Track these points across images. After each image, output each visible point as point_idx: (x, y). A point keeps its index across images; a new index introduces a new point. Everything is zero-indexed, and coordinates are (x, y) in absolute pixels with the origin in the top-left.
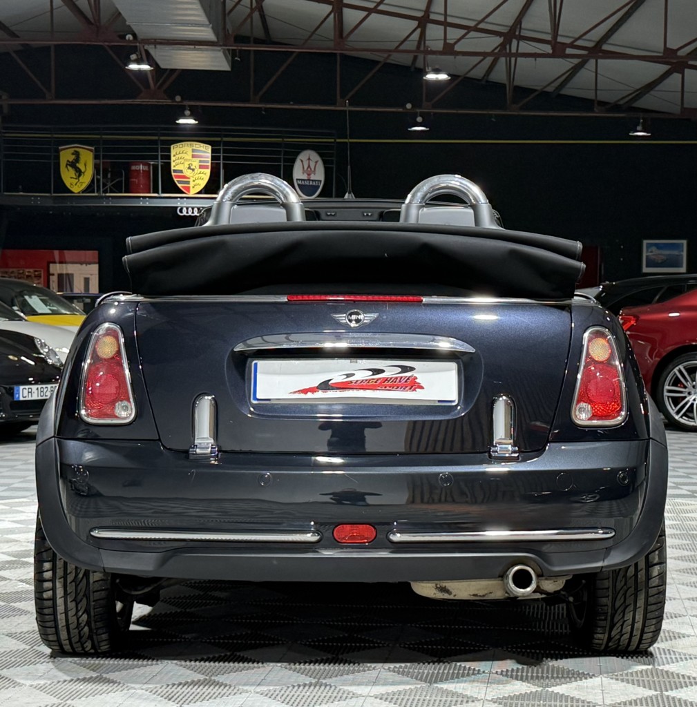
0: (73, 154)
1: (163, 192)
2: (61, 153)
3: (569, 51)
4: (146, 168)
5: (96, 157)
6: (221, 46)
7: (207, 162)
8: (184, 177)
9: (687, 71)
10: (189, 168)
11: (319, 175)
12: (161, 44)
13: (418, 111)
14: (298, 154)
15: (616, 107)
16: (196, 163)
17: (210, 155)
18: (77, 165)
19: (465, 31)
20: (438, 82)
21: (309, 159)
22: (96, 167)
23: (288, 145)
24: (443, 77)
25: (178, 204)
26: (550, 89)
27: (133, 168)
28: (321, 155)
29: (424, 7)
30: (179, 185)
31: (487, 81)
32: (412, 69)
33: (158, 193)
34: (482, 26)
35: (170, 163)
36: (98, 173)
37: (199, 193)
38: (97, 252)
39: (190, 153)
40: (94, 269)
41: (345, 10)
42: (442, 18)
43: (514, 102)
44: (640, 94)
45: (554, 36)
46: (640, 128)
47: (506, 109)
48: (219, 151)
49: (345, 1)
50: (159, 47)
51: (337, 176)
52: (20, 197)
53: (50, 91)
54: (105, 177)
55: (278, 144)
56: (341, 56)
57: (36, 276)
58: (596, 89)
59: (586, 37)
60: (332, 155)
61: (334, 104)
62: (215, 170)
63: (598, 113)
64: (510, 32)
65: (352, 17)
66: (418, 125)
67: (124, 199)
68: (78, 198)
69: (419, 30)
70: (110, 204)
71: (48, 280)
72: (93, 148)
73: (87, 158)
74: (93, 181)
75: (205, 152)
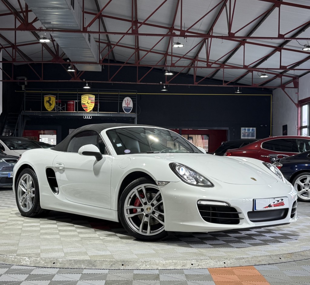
0: (48, 98)
1: (78, 111)
2: (45, 98)
3: (214, 65)
4: (73, 103)
5: (56, 99)
6: (98, 64)
7: (94, 101)
8: (86, 106)
9: (254, 72)
10: (87, 103)
11: (131, 105)
13: (164, 84)
15: (232, 83)
16: (90, 101)
17: (94, 99)
18: (50, 102)
19: (179, 58)
20: (169, 76)
21: (128, 100)
22: (56, 103)
23: (121, 95)
24: (171, 74)
25: (84, 115)
26: (208, 77)
27: (69, 103)
28: (132, 99)
29: (166, 51)
30: (84, 109)
31: (188, 74)
32: (163, 70)
33: (77, 111)
34: (185, 57)
35: (81, 101)
36: (57, 105)
37: (91, 111)
38: (56, 131)
39: (88, 98)
40: (55, 136)
41: (140, 51)
42: (171, 54)
43: (196, 81)
44: (239, 79)
45: (207, 61)
46: (238, 91)
47: (193, 84)
48: (97, 97)
49: (140, 48)
50: (78, 64)
51: (137, 106)
52: (31, 112)
53: (41, 78)
54: (59, 106)
55: (117, 95)
56: (138, 67)
57: (35, 139)
58: (223, 77)
59: (219, 61)
60: (135, 99)
61: (136, 82)
62: (96, 104)
63: (224, 85)
64: (195, 58)
65: (142, 53)
66: (164, 89)
67: (65, 113)
68: (50, 113)
69: (165, 58)
70: (61, 115)
71: (39, 140)
72: (55, 96)
73: (53, 99)
74: (55, 107)
75: (93, 98)
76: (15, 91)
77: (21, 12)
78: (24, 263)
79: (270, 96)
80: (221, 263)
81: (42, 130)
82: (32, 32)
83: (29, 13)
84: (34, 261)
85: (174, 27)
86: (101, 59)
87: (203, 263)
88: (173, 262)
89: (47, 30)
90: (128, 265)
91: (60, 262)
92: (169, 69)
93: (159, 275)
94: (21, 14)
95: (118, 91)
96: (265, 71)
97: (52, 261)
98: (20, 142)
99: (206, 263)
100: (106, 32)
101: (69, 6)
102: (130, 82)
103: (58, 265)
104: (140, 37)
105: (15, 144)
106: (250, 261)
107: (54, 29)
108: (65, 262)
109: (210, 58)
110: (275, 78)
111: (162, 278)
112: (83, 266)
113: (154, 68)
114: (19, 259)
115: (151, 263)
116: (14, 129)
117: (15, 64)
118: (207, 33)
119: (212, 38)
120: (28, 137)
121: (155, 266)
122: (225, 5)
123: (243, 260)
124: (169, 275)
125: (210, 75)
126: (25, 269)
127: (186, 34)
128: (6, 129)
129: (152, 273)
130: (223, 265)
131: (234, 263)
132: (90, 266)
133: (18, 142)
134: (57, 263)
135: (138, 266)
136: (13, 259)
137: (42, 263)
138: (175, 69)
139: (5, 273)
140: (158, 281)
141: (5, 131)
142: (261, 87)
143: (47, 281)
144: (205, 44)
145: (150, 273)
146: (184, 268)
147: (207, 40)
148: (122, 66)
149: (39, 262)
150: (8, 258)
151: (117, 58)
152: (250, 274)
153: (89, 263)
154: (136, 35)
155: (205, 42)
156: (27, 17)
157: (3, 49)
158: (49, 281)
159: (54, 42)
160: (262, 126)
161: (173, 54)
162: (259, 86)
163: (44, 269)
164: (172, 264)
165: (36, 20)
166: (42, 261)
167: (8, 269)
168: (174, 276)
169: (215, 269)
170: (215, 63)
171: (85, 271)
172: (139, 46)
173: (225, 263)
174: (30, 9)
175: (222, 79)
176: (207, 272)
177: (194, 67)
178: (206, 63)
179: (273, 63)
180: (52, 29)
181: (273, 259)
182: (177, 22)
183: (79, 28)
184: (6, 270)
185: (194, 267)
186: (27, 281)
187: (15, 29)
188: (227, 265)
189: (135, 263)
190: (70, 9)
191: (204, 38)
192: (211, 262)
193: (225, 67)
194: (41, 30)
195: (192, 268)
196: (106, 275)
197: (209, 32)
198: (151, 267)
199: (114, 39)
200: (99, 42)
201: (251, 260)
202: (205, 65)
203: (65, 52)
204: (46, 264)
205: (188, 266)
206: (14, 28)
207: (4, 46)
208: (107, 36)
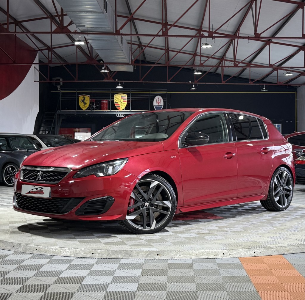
0: (83, 98)
1: (112, 110)
2: (79, 97)
3: (240, 65)
4: (106, 102)
5: (90, 98)
6: (130, 64)
7: (126, 100)
8: (118, 105)
9: (279, 70)
10: (120, 102)
11: (162, 104)
12: (111, 64)
13: (193, 83)
14: (155, 97)
15: (258, 81)
16: (122, 100)
17: (127, 98)
18: (84, 101)
19: (207, 58)
20: (198, 75)
21: (158, 99)
22: (91, 102)
23: (152, 94)
24: (200, 73)
25: (117, 113)
26: (235, 76)
27: (102, 102)
28: (162, 97)
29: (194, 51)
30: (117, 107)
31: (216, 73)
32: (192, 70)
33: (110, 110)
34: (212, 57)
35: (114, 100)
36: (91, 104)
37: (123, 109)
38: (90, 129)
39: (120, 97)
40: (89, 134)
41: (170, 52)
42: (199, 54)
43: (224, 80)
44: (265, 77)
45: (235, 61)
46: (264, 88)
47: (221, 82)
48: (129, 96)
49: (170, 49)
50: (111, 65)
51: (168, 104)
52: (66, 111)
53: (76, 78)
54: (93, 105)
55: (149, 94)
56: (168, 67)
57: (70, 137)
58: (250, 76)
59: (246, 60)
60: (166, 97)
61: (166, 81)
62: (128, 102)
63: (251, 83)
64: (222, 58)
65: (172, 54)
66: (193, 88)
67: (99, 112)
68: (85, 112)
69: (193, 58)
70: (95, 113)
71: (74, 138)
72: (89, 96)
73: (88, 99)
74: (89, 106)
75: (125, 97)
76: (51, 91)
77: (56, 16)
78: (64, 254)
79: (295, 93)
80: (251, 252)
81: (77, 128)
82: (67, 35)
83: (64, 17)
84: (74, 252)
85: (202, 29)
86: (133, 60)
87: (234, 253)
88: (205, 252)
89: (82, 33)
90: (163, 255)
91: (99, 253)
92: (198, 68)
93: (192, 264)
94: (57, 18)
95: (149, 90)
96: (289, 69)
97: (91, 251)
98: (56, 140)
99: (237, 252)
100: (137, 34)
101: (103, 10)
102: (160, 81)
103: (97, 255)
104: (170, 38)
105: (52, 142)
106: (278, 250)
107: (88, 32)
108: (103, 253)
109: (237, 58)
110: (299, 76)
111: (196, 266)
112: (120, 257)
113: (184, 68)
114: (60, 250)
115: (185, 253)
116: (51, 128)
117: (51, 65)
118: (234, 34)
119: (239, 39)
120: (64, 135)
121: (189, 256)
122: (251, 7)
123: (272, 249)
124: (202, 264)
125: (237, 74)
126: (65, 259)
127: (214, 35)
128: (42, 128)
129: (186, 263)
130: (253, 255)
131: (263, 252)
132: (127, 256)
133: (55, 140)
134: (95, 254)
135: (173, 256)
136: (54, 250)
137: (82, 254)
138: (203, 69)
139: (47, 263)
140: (192, 270)
141: (42, 130)
142: (286, 85)
143: (86, 270)
144: (232, 44)
145: (183, 262)
146: (216, 257)
147: (234, 40)
148: (152, 66)
149: (79, 253)
150: (49, 249)
151: (148, 59)
152: (279, 263)
153: (126, 253)
154: (166, 37)
155: (232, 42)
156: (62, 21)
157: (40, 51)
158: (89, 270)
159: (88, 44)
160: (287, 122)
161: (201, 55)
162: (284, 84)
163: (84, 259)
164: (205, 253)
165: (71, 23)
166: (81, 252)
167: (49, 259)
168: (207, 265)
169: (246, 258)
170: (242, 62)
171: (122, 261)
172: (169, 46)
173: (255, 252)
174: (66, 13)
175: (248, 77)
176: (238, 261)
177: (222, 66)
178: (233, 63)
179: (297, 61)
180: (86, 32)
181: (300, 249)
182: (206, 24)
183: (112, 31)
184: (48, 260)
185: (225, 256)
186: (68, 271)
187: (51, 33)
188: (257, 254)
189: (169, 253)
190: (104, 13)
191: (230, 39)
192: (241, 252)
193: (251, 66)
194: (76, 33)
195: (223, 257)
196: (143, 264)
197: (235, 33)
198: (185, 256)
199: (145, 40)
200: (131, 44)
201: (280, 250)
202: (232, 64)
203: (99, 54)
204: (85, 255)
205: (220, 255)
206: (50, 31)
207: (40, 49)
208: (139, 38)
